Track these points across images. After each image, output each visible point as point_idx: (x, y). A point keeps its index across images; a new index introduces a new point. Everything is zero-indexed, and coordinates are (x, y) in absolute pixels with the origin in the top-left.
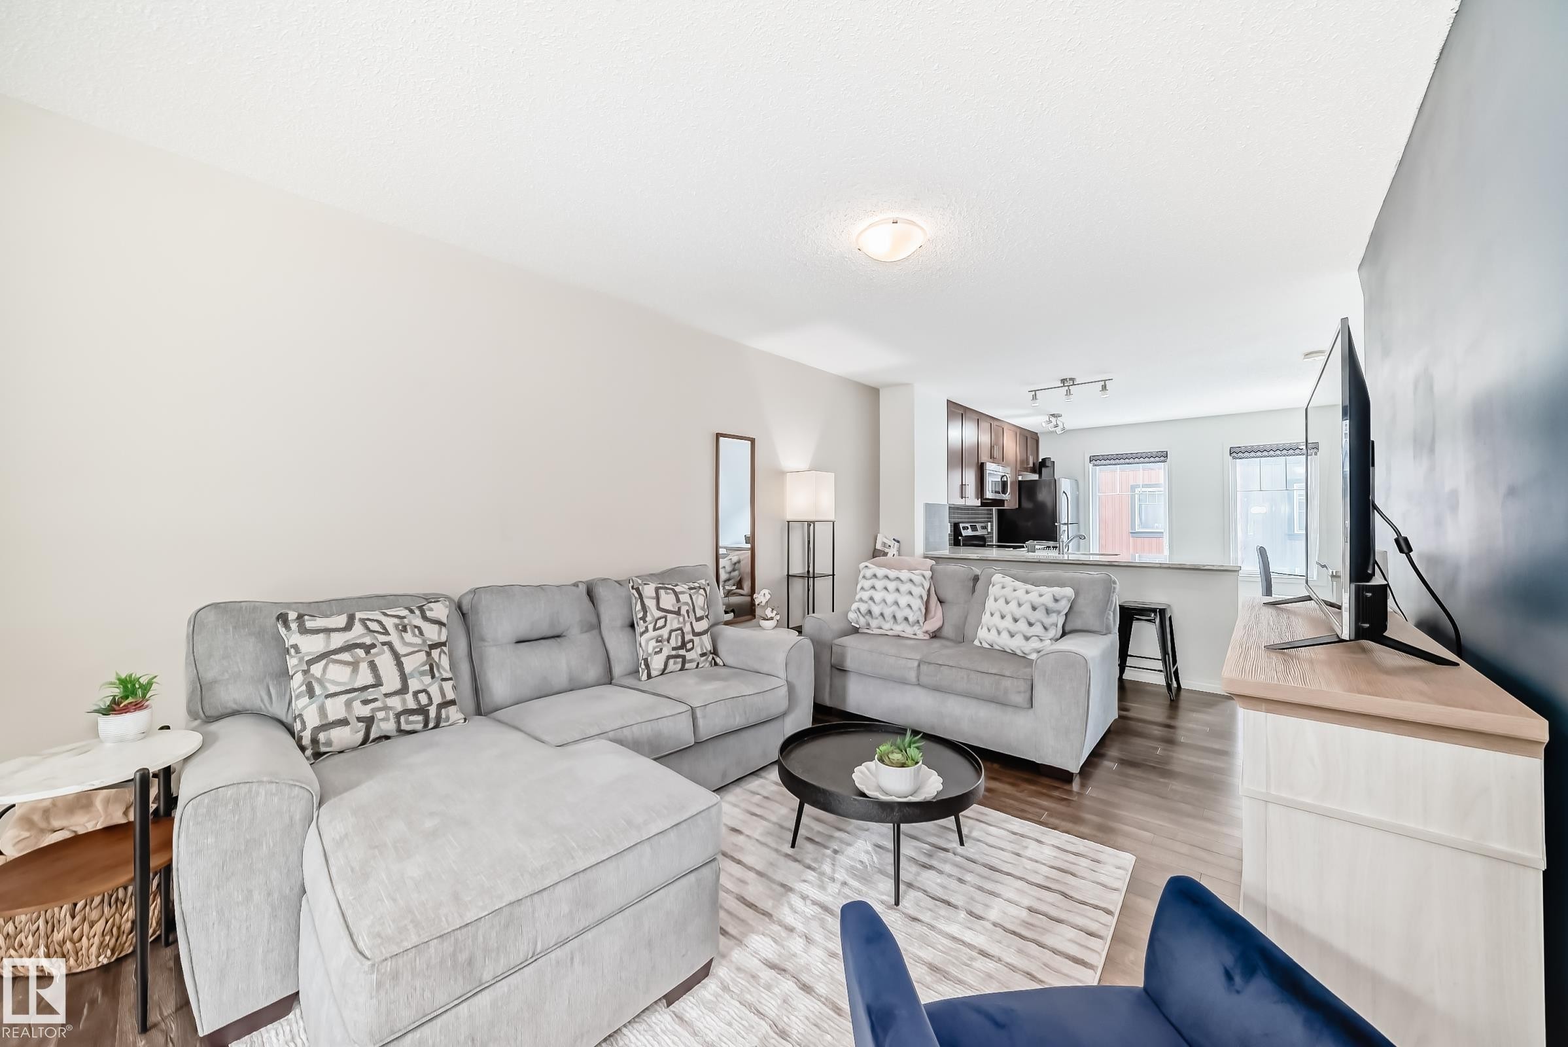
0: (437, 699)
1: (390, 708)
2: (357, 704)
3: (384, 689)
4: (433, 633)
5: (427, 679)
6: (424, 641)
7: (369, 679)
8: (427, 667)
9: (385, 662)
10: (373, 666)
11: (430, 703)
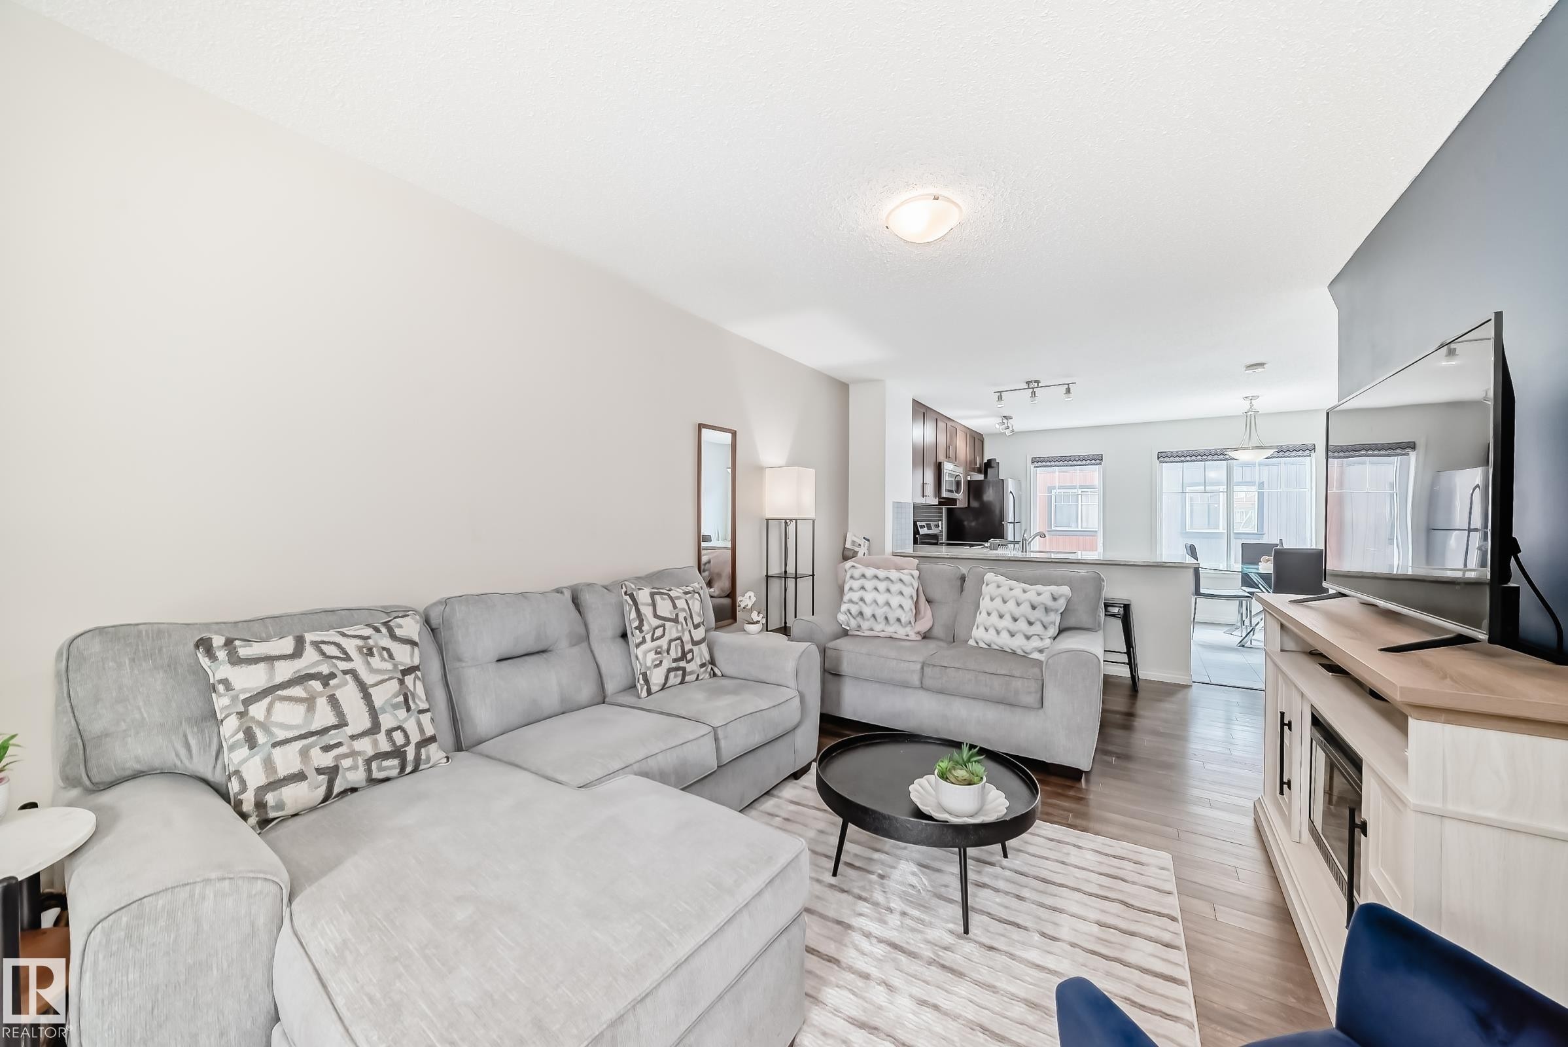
0: (415, 737)
1: (359, 753)
2: (315, 752)
3: (350, 730)
4: (404, 656)
5: (402, 713)
6: (395, 666)
7: (332, 720)
8: (401, 698)
9: (349, 695)
10: (333, 701)
11: (408, 743)
